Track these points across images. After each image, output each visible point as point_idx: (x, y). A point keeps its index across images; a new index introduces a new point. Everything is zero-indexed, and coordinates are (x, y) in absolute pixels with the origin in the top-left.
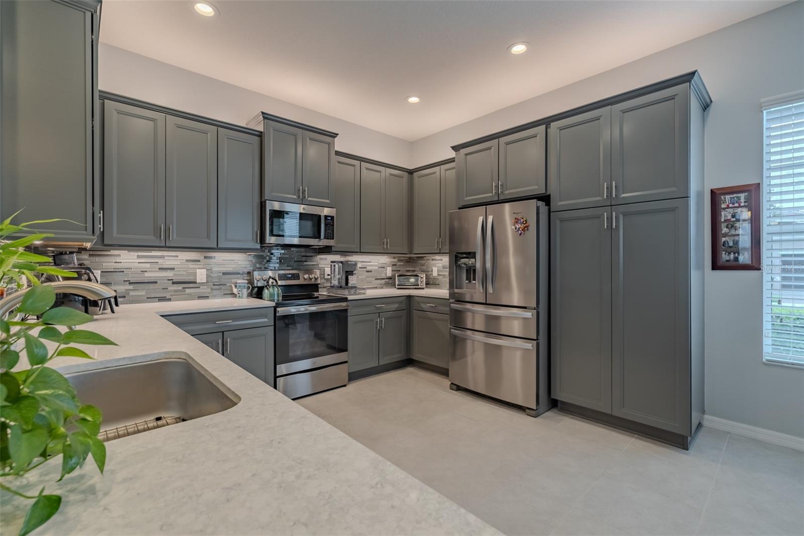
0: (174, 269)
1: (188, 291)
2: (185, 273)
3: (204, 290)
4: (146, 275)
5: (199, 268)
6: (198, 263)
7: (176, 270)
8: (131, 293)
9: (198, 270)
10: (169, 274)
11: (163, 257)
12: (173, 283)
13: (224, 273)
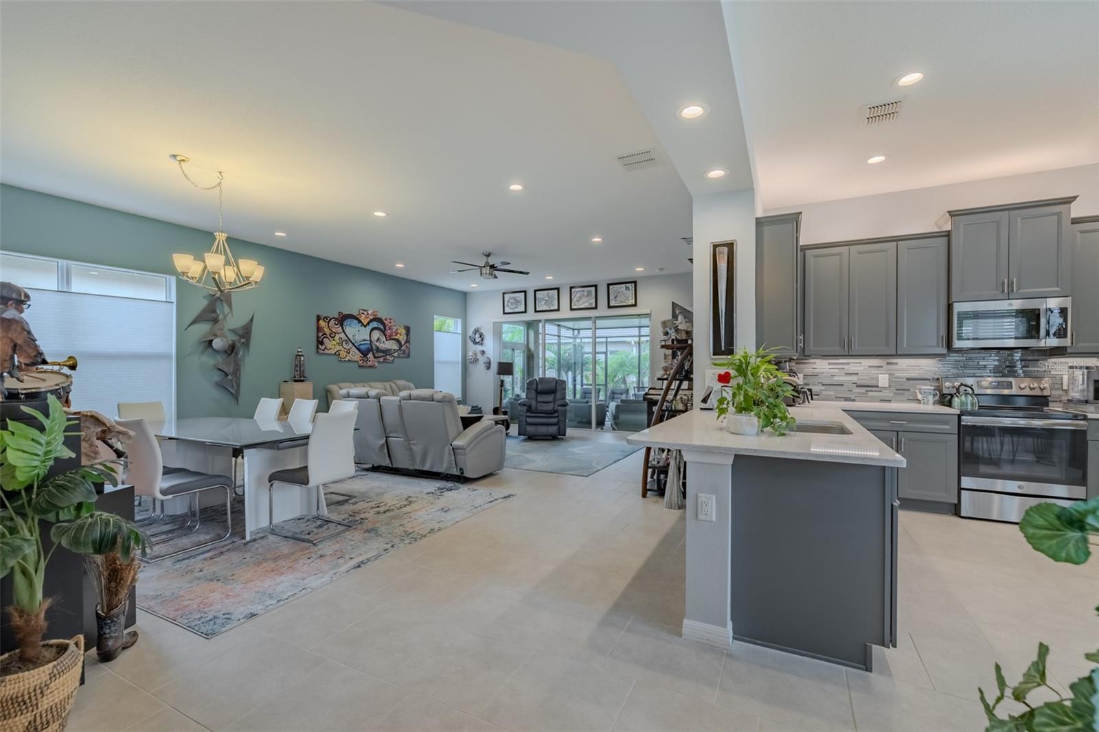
0: (857, 374)
1: (870, 394)
2: (868, 377)
3: (885, 394)
4: (835, 378)
6: (881, 369)
7: (860, 374)
8: (824, 393)
9: (880, 375)
10: (854, 378)
11: (848, 364)
12: (857, 386)
13: (908, 379)
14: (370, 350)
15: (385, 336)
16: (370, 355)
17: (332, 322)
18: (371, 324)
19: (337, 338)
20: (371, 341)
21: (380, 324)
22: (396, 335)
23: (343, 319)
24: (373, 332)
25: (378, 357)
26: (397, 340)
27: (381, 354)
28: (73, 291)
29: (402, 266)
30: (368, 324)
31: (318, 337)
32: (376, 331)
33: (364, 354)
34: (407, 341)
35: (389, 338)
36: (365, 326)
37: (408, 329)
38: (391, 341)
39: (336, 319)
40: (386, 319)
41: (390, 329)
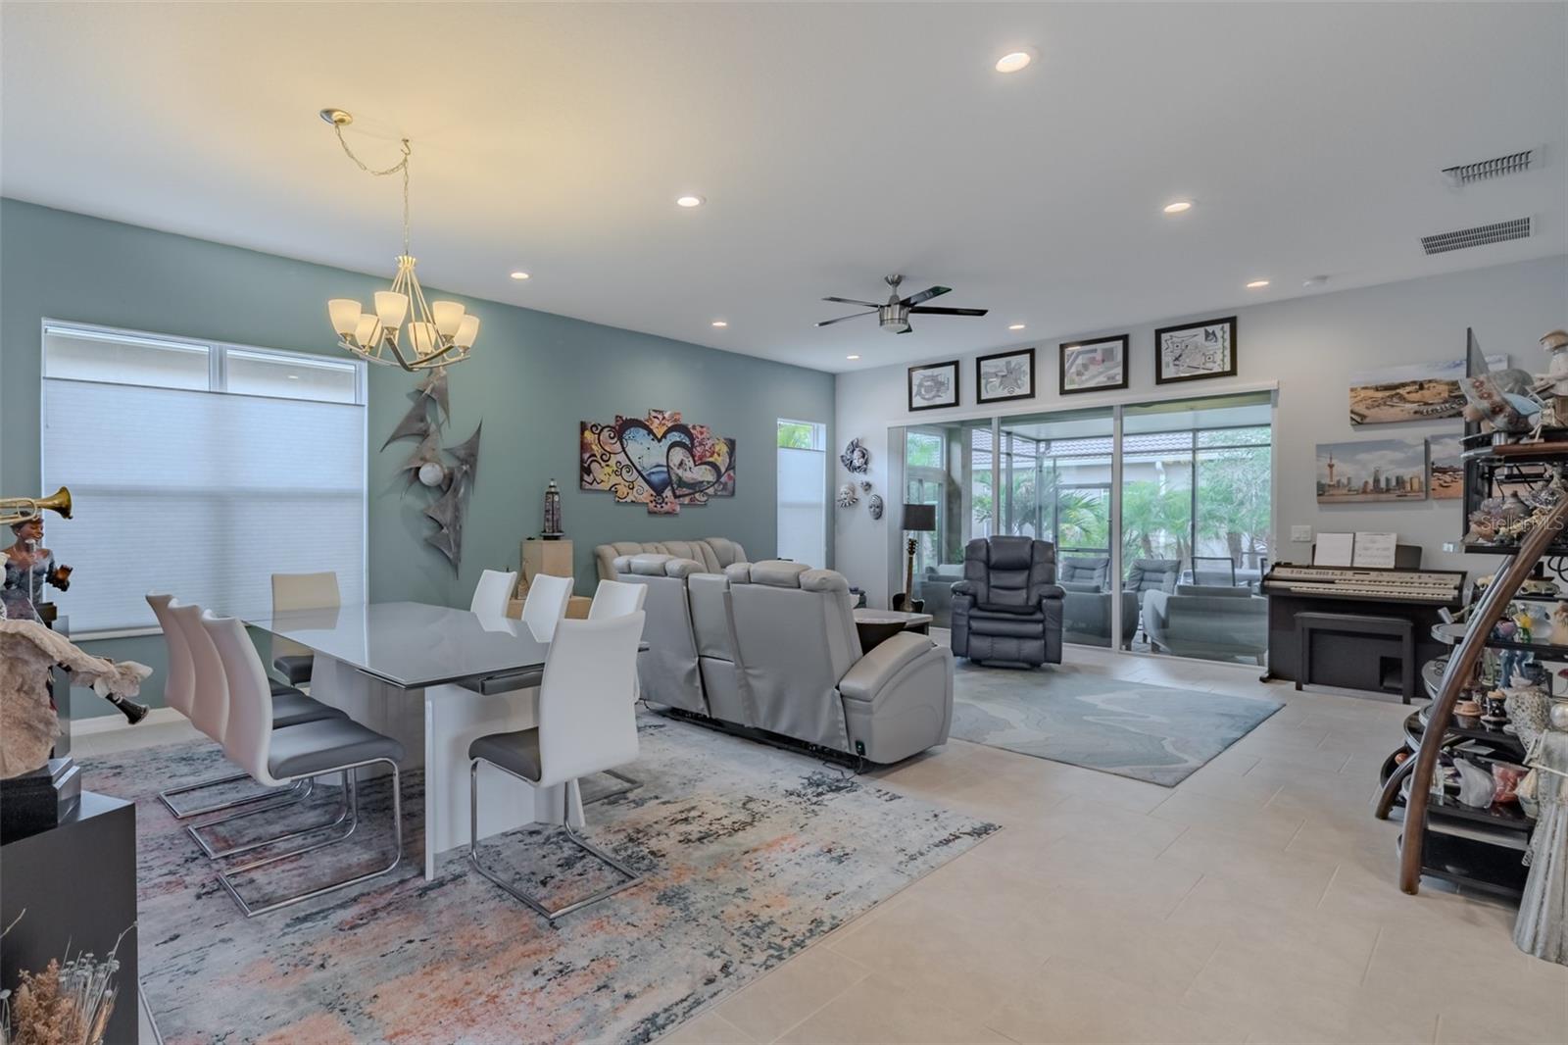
14: (667, 483)
15: (693, 456)
16: (668, 493)
17: (606, 433)
18: (668, 436)
19: (612, 462)
20: (668, 466)
21: (685, 436)
22: (711, 456)
23: (623, 428)
24: (672, 450)
25: (680, 496)
26: (714, 465)
27: (686, 491)
29: (724, 324)
30: (664, 436)
31: (582, 461)
32: (677, 449)
33: (658, 490)
34: (731, 467)
35: (700, 461)
36: (659, 441)
37: (731, 444)
38: (703, 467)
39: (612, 428)
40: (694, 427)
41: (701, 444)
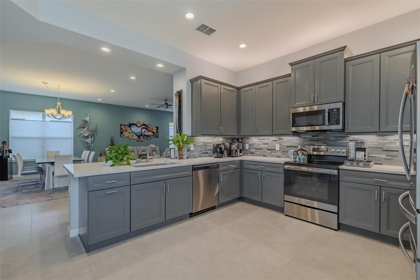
0: (268, 144)
1: (273, 153)
2: (271, 146)
3: (279, 154)
4: (260, 146)
5: (277, 144)
6: (276, 142)
7: (269, 144)
8: (256, 153)
9: (276, 145)
10: (266, 146)
11: (264, 139)
12: (268, 150)
13: (287, 147)
14: (142, 135)
15: (148, 130)
16: (141, 137)
17: (126, 126)
18: (141, 126)
19: (128, 131)
20: (141, 132)
21: (145, 126)
22: (152, 130)
23: (130, 125)
24: (142, 129)
25: (144, 138)
26: (153, 132)
27: (146, 137)
28: (46, 121)
29: (148, 106)
30: (140, 126)
31: (121, 131)
32: (144, 129)
33: (139, 137)
34: (157, 132)
35: (150, 131)
36: (139, 127)
37: (157, 128)
39: (128, 125)
40: (148, 125)
41: (149, 128)
